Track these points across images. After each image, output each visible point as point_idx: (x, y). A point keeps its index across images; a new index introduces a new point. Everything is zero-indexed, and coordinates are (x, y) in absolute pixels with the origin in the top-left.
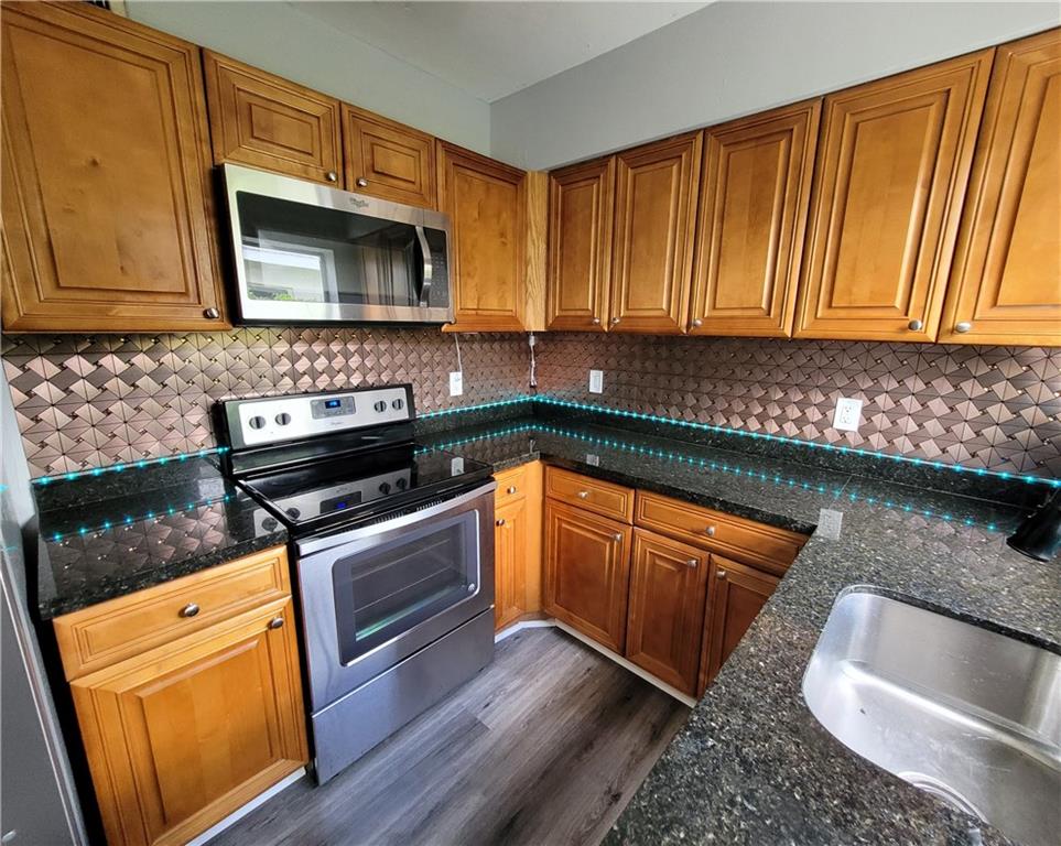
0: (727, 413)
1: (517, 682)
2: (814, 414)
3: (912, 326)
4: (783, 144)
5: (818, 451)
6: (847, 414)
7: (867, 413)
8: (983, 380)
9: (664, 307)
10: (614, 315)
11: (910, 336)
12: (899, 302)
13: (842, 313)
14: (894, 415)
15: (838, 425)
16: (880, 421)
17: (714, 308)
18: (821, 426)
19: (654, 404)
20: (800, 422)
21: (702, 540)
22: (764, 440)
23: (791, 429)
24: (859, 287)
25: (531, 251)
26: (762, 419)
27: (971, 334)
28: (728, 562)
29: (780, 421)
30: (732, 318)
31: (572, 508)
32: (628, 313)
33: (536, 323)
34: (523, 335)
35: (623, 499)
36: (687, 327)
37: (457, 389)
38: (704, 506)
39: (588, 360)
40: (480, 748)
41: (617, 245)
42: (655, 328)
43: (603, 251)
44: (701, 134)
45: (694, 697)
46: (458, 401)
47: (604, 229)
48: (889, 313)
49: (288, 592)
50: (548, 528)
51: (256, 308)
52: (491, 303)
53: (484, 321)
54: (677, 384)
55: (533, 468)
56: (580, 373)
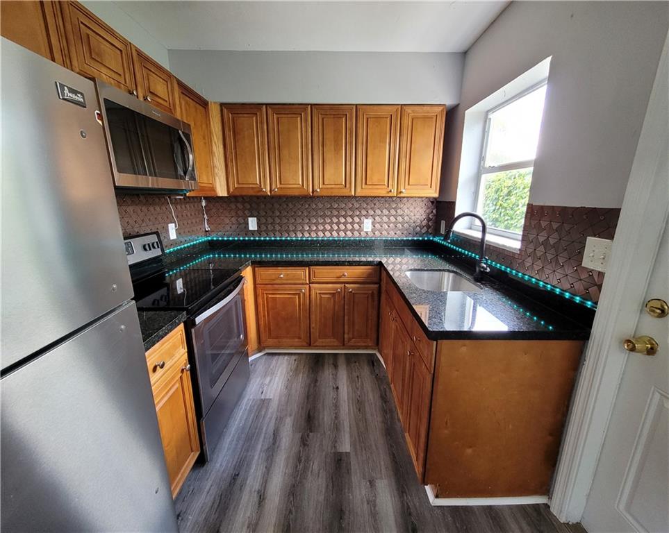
0: (324, 231)
1: (268, 379)
2: (357, 227)
3: (390, 191)
4: (344, 119)
5: (360, 241)
6: (367, 225)
7: (374, 223)
9: (300, 183)
10: (273, 187)
11: (390, 194)
12: (386, 183)
13: (370, 187)
14: (381, 224)
15: (365, 230)
16: (378, 226)
17: (324, 184)
18: (359, 231)
19: (288, 231)
20: (352, 231)
21: (341, 280)
22: (340, 240)
23: (349, 234)
24: (374, 177)
25: (215, 149)
26: (338, 231)
27: (405, 194)
28: (352, 285)
29: (345, 231)
30: (332, 188)
31: (273, 285)
32: (281, 186)
33: (222, 191)
34: (199, 199)
35: (302, 273)
36: (313, 192)
37: (173, 235)
38: (341, 265)
39: (246, 212)
40: (274, 406)
41: (272, 151)
42: (296, 193)
43: (263, 154)
44: (309, 106)
45: (344, 346)
46: (174, 243)
47: (263, 142)
48: (384, 187)
49: (186, 350)
50: (260, 300)
51: (120, 179)
52: (204, 179)
53: (203, 189)
54: (299, 220)
55: (248, 270)
56: (241, 219)
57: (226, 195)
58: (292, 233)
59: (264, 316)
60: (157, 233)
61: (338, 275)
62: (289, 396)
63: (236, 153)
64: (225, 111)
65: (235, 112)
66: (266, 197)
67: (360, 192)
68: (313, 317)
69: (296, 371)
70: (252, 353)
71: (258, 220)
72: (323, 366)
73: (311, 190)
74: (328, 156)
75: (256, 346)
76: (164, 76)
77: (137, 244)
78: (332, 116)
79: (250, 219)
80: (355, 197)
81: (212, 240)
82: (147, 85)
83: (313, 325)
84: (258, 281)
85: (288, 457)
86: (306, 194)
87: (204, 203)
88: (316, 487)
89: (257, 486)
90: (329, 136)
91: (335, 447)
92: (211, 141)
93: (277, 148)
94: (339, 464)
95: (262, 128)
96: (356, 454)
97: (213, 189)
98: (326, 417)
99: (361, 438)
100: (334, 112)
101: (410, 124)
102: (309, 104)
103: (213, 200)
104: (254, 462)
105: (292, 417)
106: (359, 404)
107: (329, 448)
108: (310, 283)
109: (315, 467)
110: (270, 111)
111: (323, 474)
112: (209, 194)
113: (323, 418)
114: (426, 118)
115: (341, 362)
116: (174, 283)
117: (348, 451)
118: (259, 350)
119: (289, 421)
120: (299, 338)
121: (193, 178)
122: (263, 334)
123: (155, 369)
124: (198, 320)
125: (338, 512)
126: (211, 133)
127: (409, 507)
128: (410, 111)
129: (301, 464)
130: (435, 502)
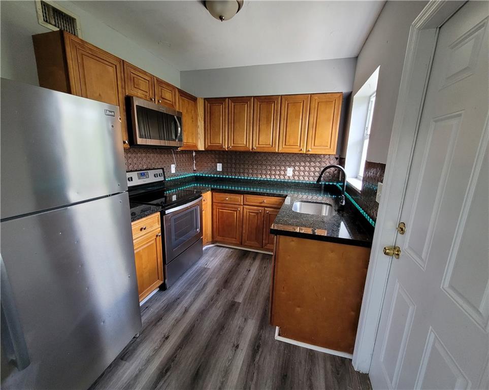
0: (261, 174)
1: (212, 259)
2: (282, 173)
3: (301, 150)
4: (273, 104)
5: (284, 182)
6: (290, 172)
7: (294, 171)
8: (314, 162)
9: (245, 143)
10: (229, 145)
11: (301, 152)
12: (299, 145)
13: (288, 147)
14: (299, 171)
15: (288, 175)
16: (297, 173)
17: (259, 144)
18: (284, 175)
19: (239, 173)
20: (279, 175)
21: (263, 205)
22: (271, 181)
23: (277, 177)
24: (291, 141)
25: (199, 124)
26: (270, 175)
27: (311, 152)
28: (269, 209)
29: (275, 175)
30: (263, 147)
31: (223, 204)
32: (234, 145)
33: (201, 147)
34: (191, 152)
35: (240, 198)
36: (252, 149)
37: (173, 170)
38: (263, 195)
39: (216, 160)
40: (210, 272)
41: (230, 125)
42: (242, 149)
43: (225, 126)
44: (253, 98)
45: (262, 248)
46: (174, 175)
47: (225, 119)
48: (297, 147)
49: (160, 226)
50: (215, 213)
51: (140, 141)
52: (190, 141)
53: (188, 146)
54: (246, 166)
55: (209, 193)
56: (213, 164)
57: (203, 150)
58: (242, 174)
59: (216, 222)
60: (163, 169)
61: (261, 201)
62: (220, 269)
63: (210, 126)
64: (206, 102)
65: (212, 102)
66: (224, 151)
67: (281, 150)
68: (244, 226)
69: (230, 257)
70: (208, 243)
71: (222, 165)
72: (247, 257)
73: (251, 148)
74: (263, 127)
75: (210, 239)
76: (171, 89)
77: (151, 173)
78: (266, 103)
79: (218, 164)
80: (278, 153)
81: (197, 176)
82: (160, 95)
83: (244, 231)
84: (214, 201)
86: (247, 150)
87: (194, 154)
88: (215, 313)
89: (186, 305)
90: (264, 115)
91: (234, 298)
92: (197, 119)
93: (234, 123)
94: (232, 307)
95: (225, 112)
96: (244, 305)
97: (196, 146)
98: (236, 283)
99: (251, 298)
100: (268, 100)
101: (316, 106)
102: (252, 97)
103: (198, 152)
104: (189, 295)
105: (217, 279)
106: (258, 282)
107: (230, 298)
108: (244, 205)
109: (219, 305)
110: (230, 101)
111: (221, 309)
112: (195, 149)
113: (234, 284)
114: (328, 102)
115: (259, 257)
117: (240, 302)
118: (213, 242)
119: (214, 281)
120: (236, 238)
121: (181, 140)
122: (215, 233)
123: (141, 229)
124: (167, 212)
125: (221, 327)
126: (197, 115)
127: (261, 336)
128: (317, 98)
129: (212, 301)
130: (277, 337)
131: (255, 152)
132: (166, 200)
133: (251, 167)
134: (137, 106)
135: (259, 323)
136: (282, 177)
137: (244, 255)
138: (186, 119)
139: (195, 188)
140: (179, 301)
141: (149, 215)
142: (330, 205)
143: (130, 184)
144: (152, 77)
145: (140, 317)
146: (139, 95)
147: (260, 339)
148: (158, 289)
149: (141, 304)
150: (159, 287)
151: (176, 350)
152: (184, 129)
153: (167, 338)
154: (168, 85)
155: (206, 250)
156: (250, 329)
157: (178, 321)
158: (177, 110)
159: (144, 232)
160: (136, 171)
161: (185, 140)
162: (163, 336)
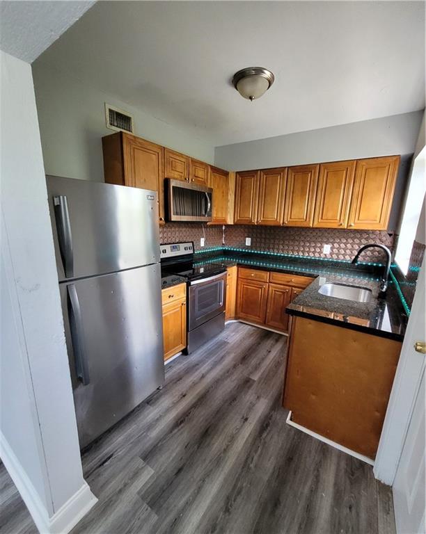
0: (293, 251)
1: (233, 334)
2: (318, 250)
3: (341, 225)
4: (309, 175)
5: (319, 260)
6: (327, 249)
7: (332, 248)
8: (359, 239)
9: (276, 217)
10: (259, 220)
11: (341, 227)
12: (338, 218)
13: (325, 221)
14: (339, 249)
15: (324, 252)
16: (335, 251)
17: (291, 218)
18: (320, 253)
20: (314, 252)
21: (289, 284)
22: (304, 258)
23: (311, 255)
24: (329, 215)
25: (229, 198)
26: (303, 252)
27: (354, 227)
28: (297, 289)
29: (308, 252)
30: (296, 221)
31: (248, 280)
32: (264, 219)
33: (230, 221)
34: (221, 226)
35: (266, 275)
36: (283, 224)
37: (202, 244)
38: (290, 274)
39: (245, 234)
40: (229, 346)
41: (260, 198)
42: (272, 224)
43: (255, 199)
44: (287, 169)
46: (203, 248)
47: (256, 193)
48: (336, 221)
49: (186, 295)
50: (239, 288)
51: (174, 218)
52: (220, 215)
53: (217, 221)
54: (277, 242)
55: (235, 268)
56: (242, 239)
57: (232, 223)
58: (271, 250)
59: (240, 297)
60: (193, 242)
61: (288, 280)
62: (239, 345)
63: (240, 200)
64: (238, 176)
65: (243, 175)
66: (254, 226)
67: (316, 225)
68: (269, 305)
69: (252, 335)
70: (230, 318)
71: (252, 240)
73: (282, 222)
74: (296, 200)
75: (233, 315)
76: (204, 166)
77: (182, 246)
78: (301, 173)
79: (247, 239)
80: (313, 228)
81: (225, 249)
82: (194, 174)
83: (268, 311)
84: (239, 276)
85: (222, 369)
86: (277, 224)
87: (224, 228)
88: (229, 385)
89: (203, 372)
90: (298, 186)
91: (250, 375)
92: (228, 193)
93: (265, 195)
94: (246, 383)
95: (256, 184)
96: (259, 383)
97: (225, 220)
98: (254, 361)
99: (267, 378)
100: (304, 170)
101: (364, 173)
102: (286, 167)
103: (227, 226)
104: (207, 363)
105: (235, 354)
107: (246, 374)
109: (234, 378)
110: (262, 173)
111: (236, 381)
112: (224, 223)
113: (252, 361)
114: (379, 168)
116: (199, 269)
117: (255, 379)
118: (236, 318)
119: (232, 355)
120: (259, 317)
121: (210, 215)
122: (238, 309)
123: (170, 297)
124: (192, 283)
125: (233, 399)
126: (228, 189)
127: (272, 416)
128: (364, 164)
129: (228, 373)
130: (288, 421)
131: (287, 228)
132: (194, 272)
133: (282, 242)
134: (173, 187)
135: (271, 404)
136: (317, 255)
137: (266, 335)
138: (217, 195)
139: (223, 262)
140: (197, 366)
141: (176, 284)
142: (370, 290)
143: (163, 256)
144: (187, 158)
145: (164, 374)
146: (176, 176)
147: (270, 419)
148: (181, 353)
149: (165, 363)
150: (182, 351)
151: (191, 408)
152: (214, 204)
153: (184, 396)
154: (202, 163)
155: (228, 324)
156: (262, 407)
157: (195, 384)
158: (209, 186)
159: (172, 299)
160: (170, 244)
161: (214, 215)
162: (180, 393)
